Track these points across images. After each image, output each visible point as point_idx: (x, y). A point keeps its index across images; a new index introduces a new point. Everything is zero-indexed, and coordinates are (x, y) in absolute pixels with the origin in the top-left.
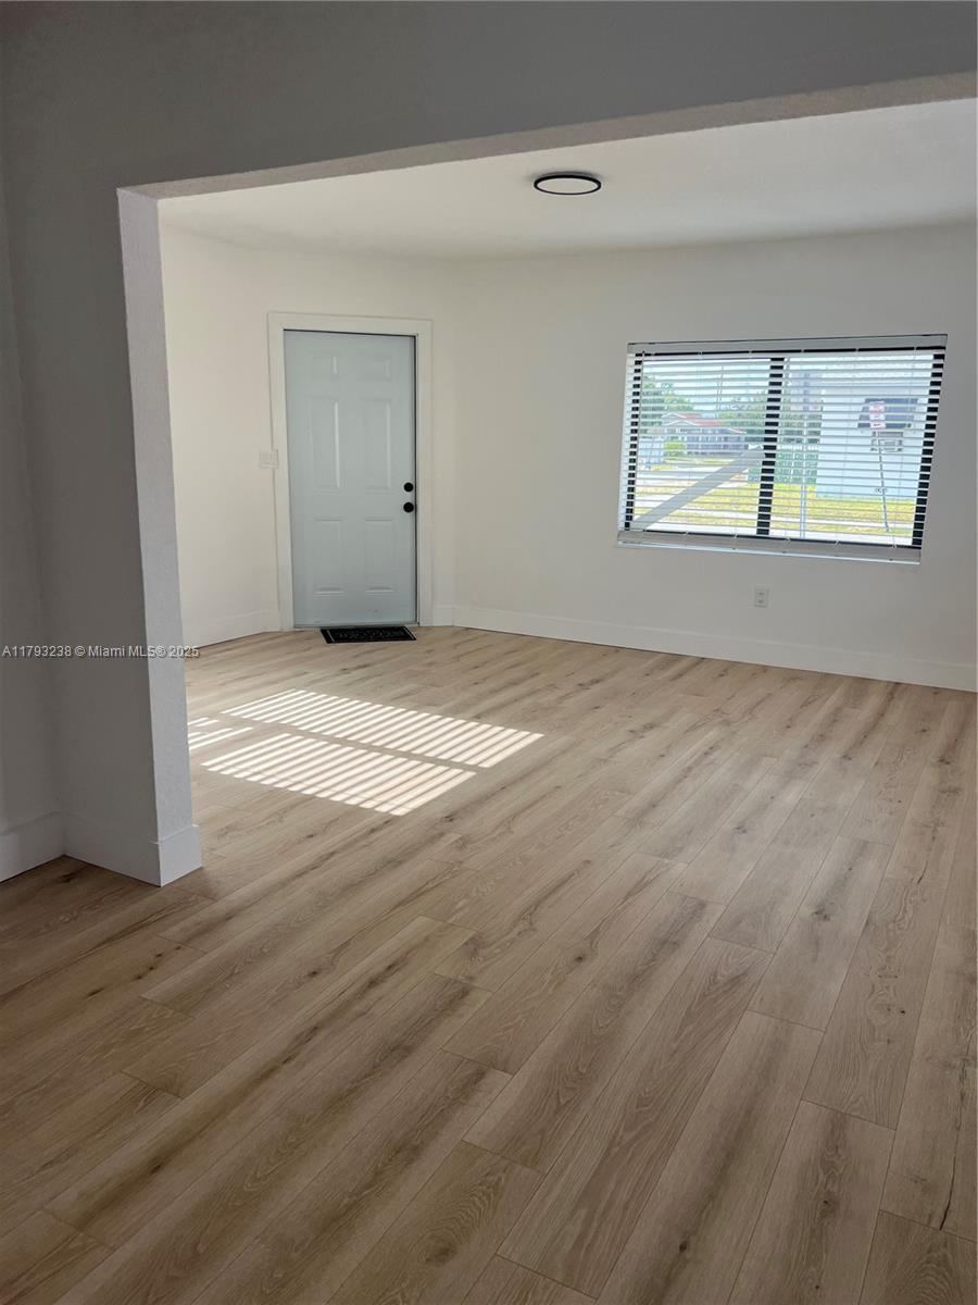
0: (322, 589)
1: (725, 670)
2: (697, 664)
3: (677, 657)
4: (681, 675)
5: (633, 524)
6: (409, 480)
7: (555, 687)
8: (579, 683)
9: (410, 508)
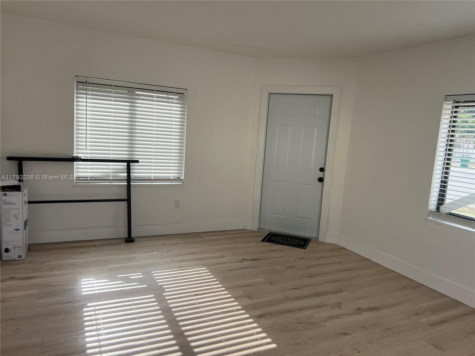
4: (443, 322)
5: (442, 208)
6: (322, 167)
7: (339, 307)
8: (359, 307)
9: (321, 180)
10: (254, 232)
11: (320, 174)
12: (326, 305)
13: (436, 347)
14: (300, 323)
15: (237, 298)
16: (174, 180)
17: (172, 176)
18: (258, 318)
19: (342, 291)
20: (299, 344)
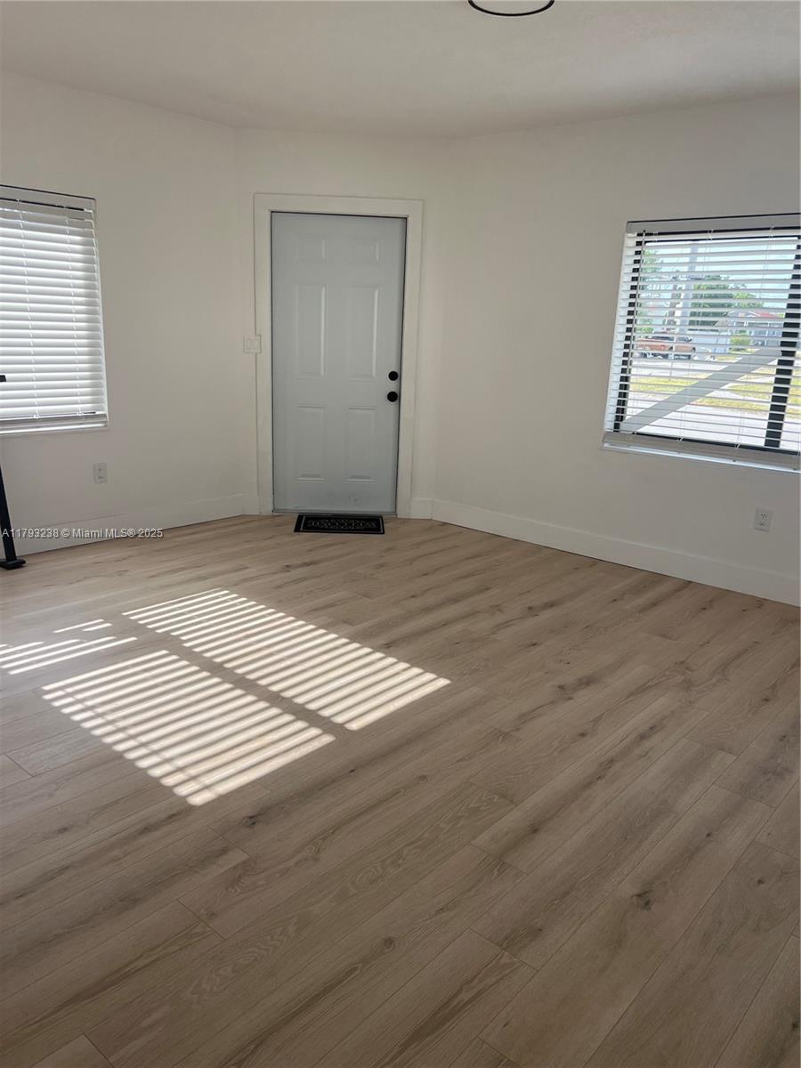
0: (303, 476)
1: (711, 601)
2: (679, 590)
3: (659, 578)
4: (654, 604)
5: (623, 426)
6: (394, 369)
7: (499, 610)
8: (530, 605)
9: (393, 397)
10: (267, 517)
11: (392, 386)
12: (478, 612)
13: (664, 636)
14: (457, 643)
15: (329, 627)
16: (86, 417)
17: (81, 408)
18: (387, 648)
19: (488, 589)
20: (476, 670)
